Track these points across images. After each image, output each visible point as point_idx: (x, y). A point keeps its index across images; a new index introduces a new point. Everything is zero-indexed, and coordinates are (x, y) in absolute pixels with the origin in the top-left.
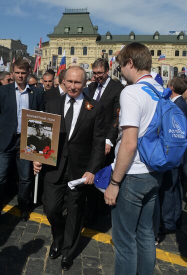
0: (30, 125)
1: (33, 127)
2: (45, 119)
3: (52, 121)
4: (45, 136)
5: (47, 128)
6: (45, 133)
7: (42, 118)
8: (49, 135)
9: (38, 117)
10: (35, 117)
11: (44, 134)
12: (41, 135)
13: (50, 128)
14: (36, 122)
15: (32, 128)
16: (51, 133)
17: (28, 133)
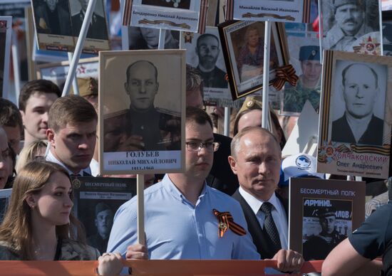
0: (309, 211)
1: (314, 216)
2: (336, 193)
3: (350, 197)
4: (337, 233)
5: (340, 213)
6: (338, 225)
7: (330, 192)
8: (346, 228)
9: (322, 191)
10: (318, 192)
11: (335, 227)
12: (330, 232)
13: (347, 212)
14: (321, 203)
15: (311, 219)
16: (350, 223)
17: (305, 232)
